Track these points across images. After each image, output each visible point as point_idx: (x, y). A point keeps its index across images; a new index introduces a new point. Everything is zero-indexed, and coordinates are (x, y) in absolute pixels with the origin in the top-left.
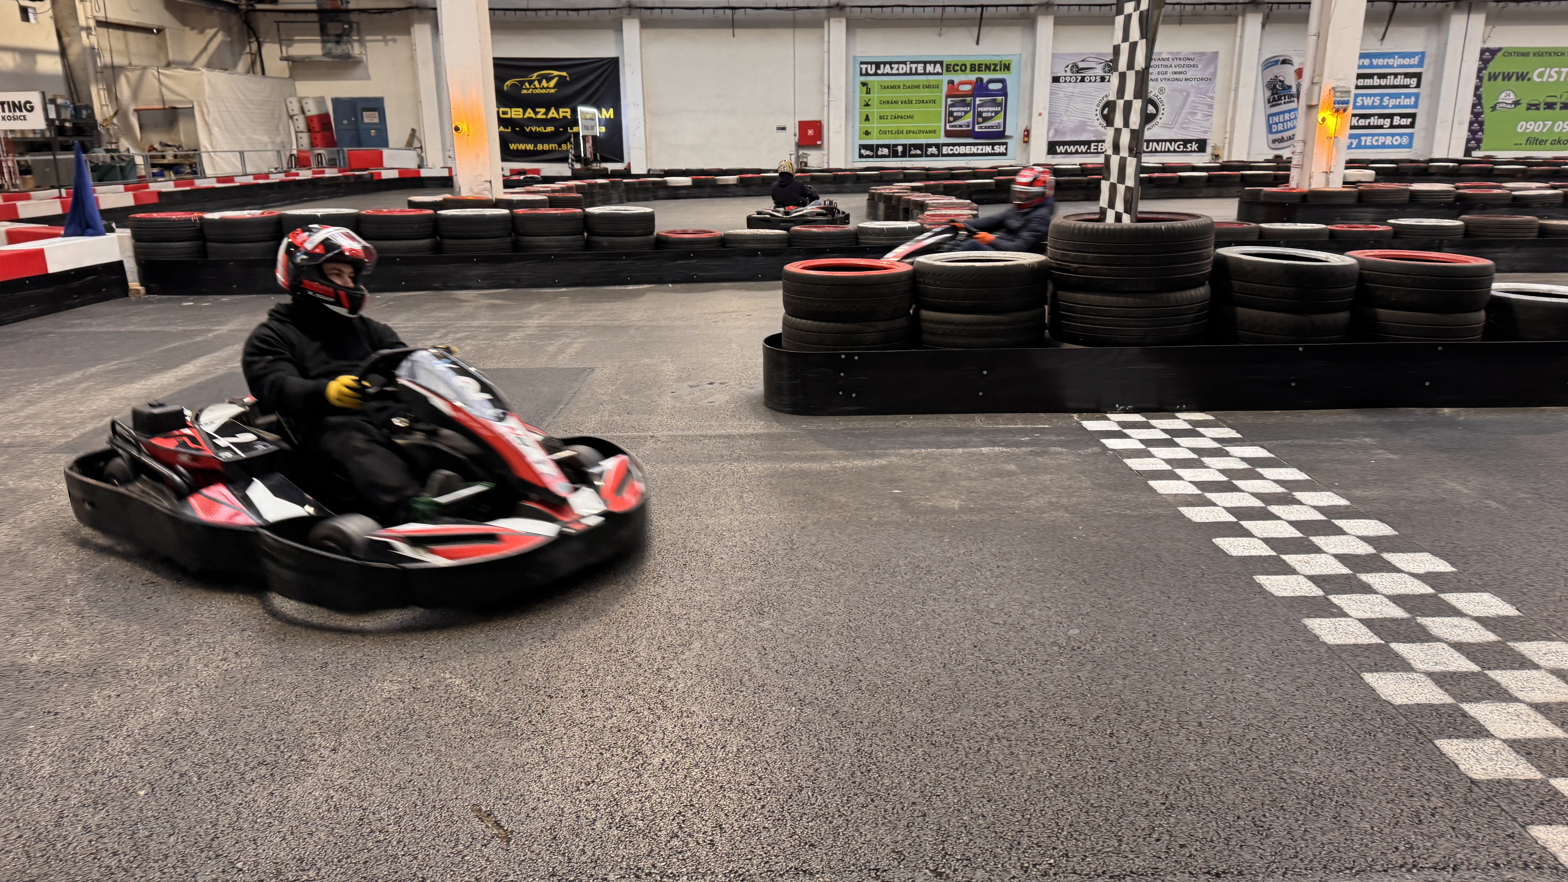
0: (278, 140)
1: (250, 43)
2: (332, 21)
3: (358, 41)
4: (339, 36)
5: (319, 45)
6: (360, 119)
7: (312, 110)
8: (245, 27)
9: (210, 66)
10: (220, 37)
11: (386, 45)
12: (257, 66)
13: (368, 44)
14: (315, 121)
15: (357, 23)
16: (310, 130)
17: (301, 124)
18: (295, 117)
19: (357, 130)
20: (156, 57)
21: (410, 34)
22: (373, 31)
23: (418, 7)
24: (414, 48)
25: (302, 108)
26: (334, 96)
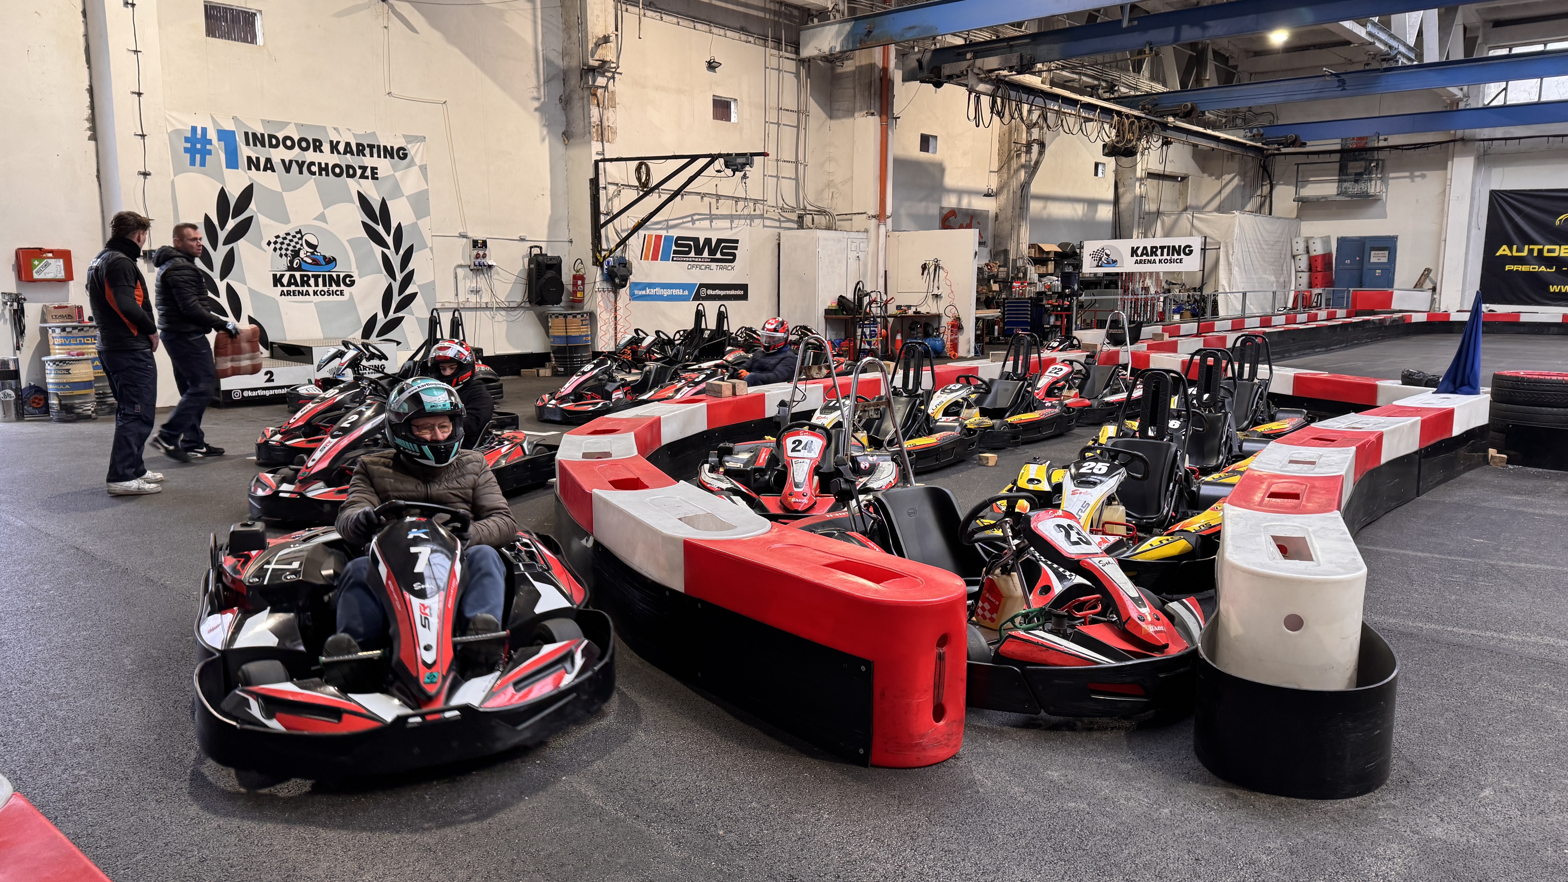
0: (1282, 280)
1: (1262, 185)
2: (1355, 160)
3: (1380, 178)
4: (1361, 174)
5: (1336, 185)
6: (1366, 258)
7: (1318, 249)
8: (1261, 170)
9: (1220, 209)
10: (1236, 181)
11: (1413, 181)
12: (1266, 206)
13: (1390, 181)
14: (1319, 260)
15: (1383, 160)
16: (1310, 269)
17: (1303, 263)
18: (1299, 257)
19: (1361, 270)
20: (1177, 202)
21: (1445, 168)
22: (1399, 168)
23: (1462, 140)
24: (1448, 183)
25: (1307, 247)
26: (1340, 235)
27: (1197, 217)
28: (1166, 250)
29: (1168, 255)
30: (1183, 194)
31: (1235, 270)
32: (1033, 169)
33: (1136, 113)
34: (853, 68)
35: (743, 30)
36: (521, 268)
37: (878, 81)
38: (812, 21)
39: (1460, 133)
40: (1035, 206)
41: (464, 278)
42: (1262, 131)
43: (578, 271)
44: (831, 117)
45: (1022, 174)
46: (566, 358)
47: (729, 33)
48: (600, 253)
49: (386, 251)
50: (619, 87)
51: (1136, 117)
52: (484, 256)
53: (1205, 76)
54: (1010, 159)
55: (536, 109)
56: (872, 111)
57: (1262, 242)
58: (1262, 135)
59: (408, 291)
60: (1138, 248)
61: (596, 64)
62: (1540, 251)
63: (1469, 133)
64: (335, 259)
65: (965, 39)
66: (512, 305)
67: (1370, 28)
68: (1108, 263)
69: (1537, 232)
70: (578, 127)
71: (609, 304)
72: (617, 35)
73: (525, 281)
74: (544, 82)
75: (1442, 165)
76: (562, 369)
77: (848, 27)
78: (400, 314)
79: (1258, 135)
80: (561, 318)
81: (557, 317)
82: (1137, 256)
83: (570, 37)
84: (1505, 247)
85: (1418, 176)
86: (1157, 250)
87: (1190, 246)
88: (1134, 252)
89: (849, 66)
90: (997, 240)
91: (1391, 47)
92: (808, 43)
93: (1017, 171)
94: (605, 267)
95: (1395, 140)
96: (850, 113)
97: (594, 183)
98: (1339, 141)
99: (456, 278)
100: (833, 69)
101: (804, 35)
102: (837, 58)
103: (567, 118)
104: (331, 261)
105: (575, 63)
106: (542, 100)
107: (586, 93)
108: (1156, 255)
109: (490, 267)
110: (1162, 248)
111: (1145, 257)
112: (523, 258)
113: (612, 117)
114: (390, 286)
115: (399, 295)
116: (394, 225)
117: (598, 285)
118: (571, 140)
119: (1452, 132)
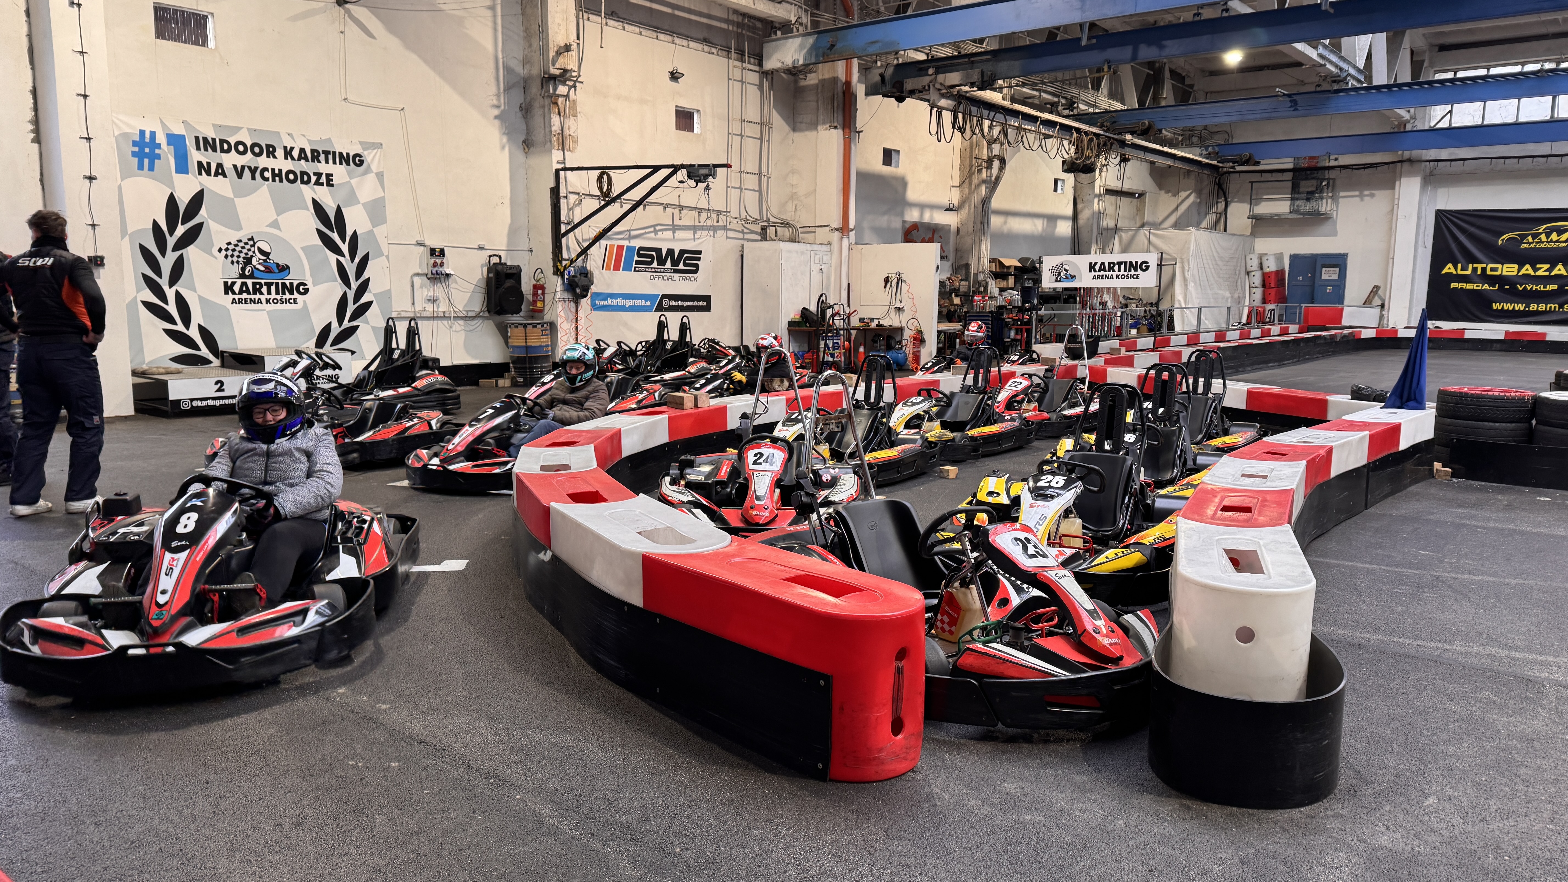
0: (1236, 295)
1: (1217, 203)
2: (1306, 179)
3: (1331, 197)
4: (1312, 193)
5: (1289, 203)
6: (1317, 274)
7: (1271, 266)
8: (1216, 187)
9: (1176, 226)
10: (1192, 198)
11: (1362, 200)
12: (1220, 223)
13: (1341, 200)
14: (1273, 277)
15: (1334, 180)
16: (1264, 285)
17: (1257, 280)
18: (1253, 273)
19: (1313, 286)
20: (1134, 219)
21: (1393, 188)
22: (1349, 187)
23: (1410, 160)
24: (1396, 202)
25: (1261, 264)
26: (1293, 252)
27: (1154, 234)
28: (1123, 266)
29: (1125, 270)
30: (1140, 210)
31: (1191, 285)
32: (993, 185)
33: (1095, 130)
34: (816, 81)
35: (706, 41)
36: (480, 276)
37: (841, 94)
38: (775, 34)
39: (1407, 154)
40: (995, 221)
41: (421, 287)
42: (1217, 149)
43: (538, 281)
44: (794, 130)
45: (983, 190)
46: (525, 368)
47: (692, 44)
48: (561, 263)
49: (341, 259)
50: (580, 95)
51: (1095, 134)
52: (442, 265)
53: (1162, 94)
54: (971, 174)
55: (496, 117)
56: (835, 124)
57: (1217, 259)
58: (1217, 153)
59: (364, 300)
60: (1096, 264)
61: (557, 72)
62: (1484, 270)
63: (1415, 154)
64: (288, 267)
65: (927, 55)
66: (470, 314)
67: (1321, 50)
68: (1067, 278)
69: (1481, 251)
70: (539, 135)
71: (570, 314)
72: (578, 44)
73: (483, 291)
74: (504, 90)
75: (1390, 184)
76: (522, 380)
77: (811, 40)
78: (355, 323)
79: (1213, 153)
80: (521, 328)
81: (516, 327)
82: (1095, 271)
83: (530, 46)
84: (1450, 265)
85: (1367, 195)
86: (1114, 266)
87: (1146, 262)
88: (1092, 267)
89: (812, 79)
90: (958, 254)
91: (1341, 69)
92: (772, 55)
93: (978, 186)
94: (566, 277)
95: (1346, 160)
96: (813, 126)
97: (555, 192)
98: (1291, 160)
99: (413, 286)
100: (796, 82)
101: (767, 48)
102: (800, 71)
103: (527, 126)
104: (284, 269)
105: (535, 71)
106: (502, 107)
107: (547, 101)
108: (1114, 271)
109: (448, 275)
110: (1120, 264)
111: (1102, 273)
112: (482, 266)
113: (573, 126)
114: (345, 294)
115: (355, 303)
116: (349, 233)
117: (558, 295)
118: (532, 149)
119: (1400, 153)
